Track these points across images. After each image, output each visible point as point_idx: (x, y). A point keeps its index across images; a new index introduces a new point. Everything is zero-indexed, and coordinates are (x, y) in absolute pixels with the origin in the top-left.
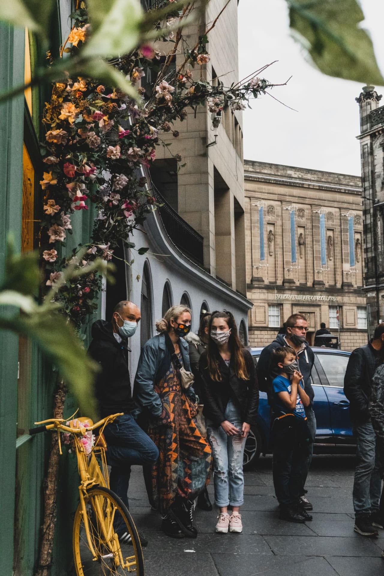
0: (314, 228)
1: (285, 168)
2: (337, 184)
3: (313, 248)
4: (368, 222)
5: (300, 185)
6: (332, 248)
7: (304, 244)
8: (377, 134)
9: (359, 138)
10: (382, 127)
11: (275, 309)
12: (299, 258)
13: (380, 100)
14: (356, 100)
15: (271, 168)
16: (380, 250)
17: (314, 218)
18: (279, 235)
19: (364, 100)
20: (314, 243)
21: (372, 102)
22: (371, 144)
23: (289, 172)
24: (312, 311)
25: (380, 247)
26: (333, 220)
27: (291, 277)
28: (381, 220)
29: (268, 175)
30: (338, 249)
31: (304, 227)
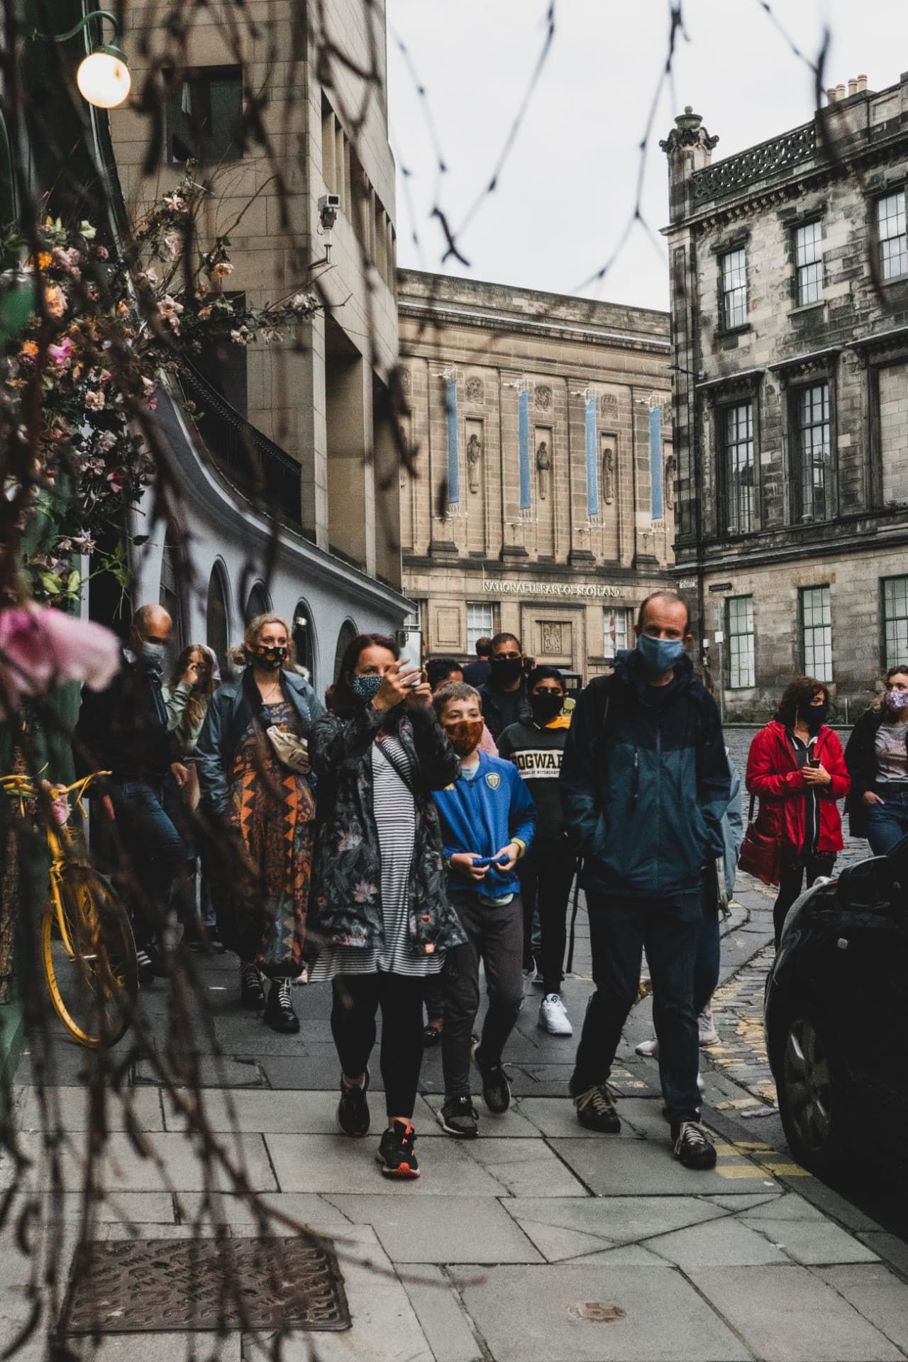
0: (572, 431)
1: (509, 291)
2: (624, 330)
3: (570, 477)
4: (684, 422)
5: (543, 333)
6: (611, 477)
7: (550, 466)
8: (705, 225)
9: (666, 232)
10: (716, 209)
11: (483, 614)
12: (538, 498)
13: (714, 146)
14: (661, 145)
15: (474, 290)
16: (707, 486)
17: (572, 408)
18: (493, 446)
19: (677, 146)
20: (572, 465)
21: (696, 151)
22: (693, 246)
23: (518, 302)
24: (565, 620)
25: (707, 478)
26: (616, 412)
27: (519, 542)
28: (711, 418)
29: (467, 308)
30: (626, 480)
31: (549, 429)
